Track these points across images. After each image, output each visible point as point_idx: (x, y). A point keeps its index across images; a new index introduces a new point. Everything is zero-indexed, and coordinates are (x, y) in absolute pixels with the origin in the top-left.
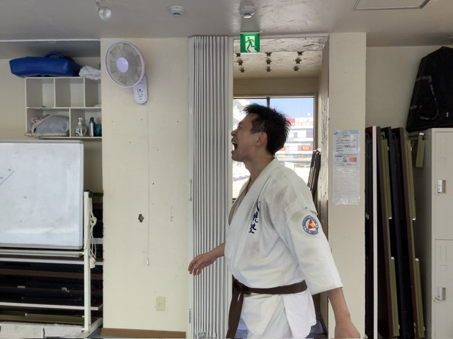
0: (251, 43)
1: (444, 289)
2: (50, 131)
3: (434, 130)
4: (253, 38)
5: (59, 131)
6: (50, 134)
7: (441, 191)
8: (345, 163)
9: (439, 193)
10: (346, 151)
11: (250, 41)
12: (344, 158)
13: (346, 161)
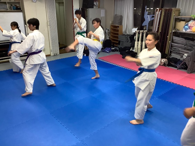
6: (2, 10)
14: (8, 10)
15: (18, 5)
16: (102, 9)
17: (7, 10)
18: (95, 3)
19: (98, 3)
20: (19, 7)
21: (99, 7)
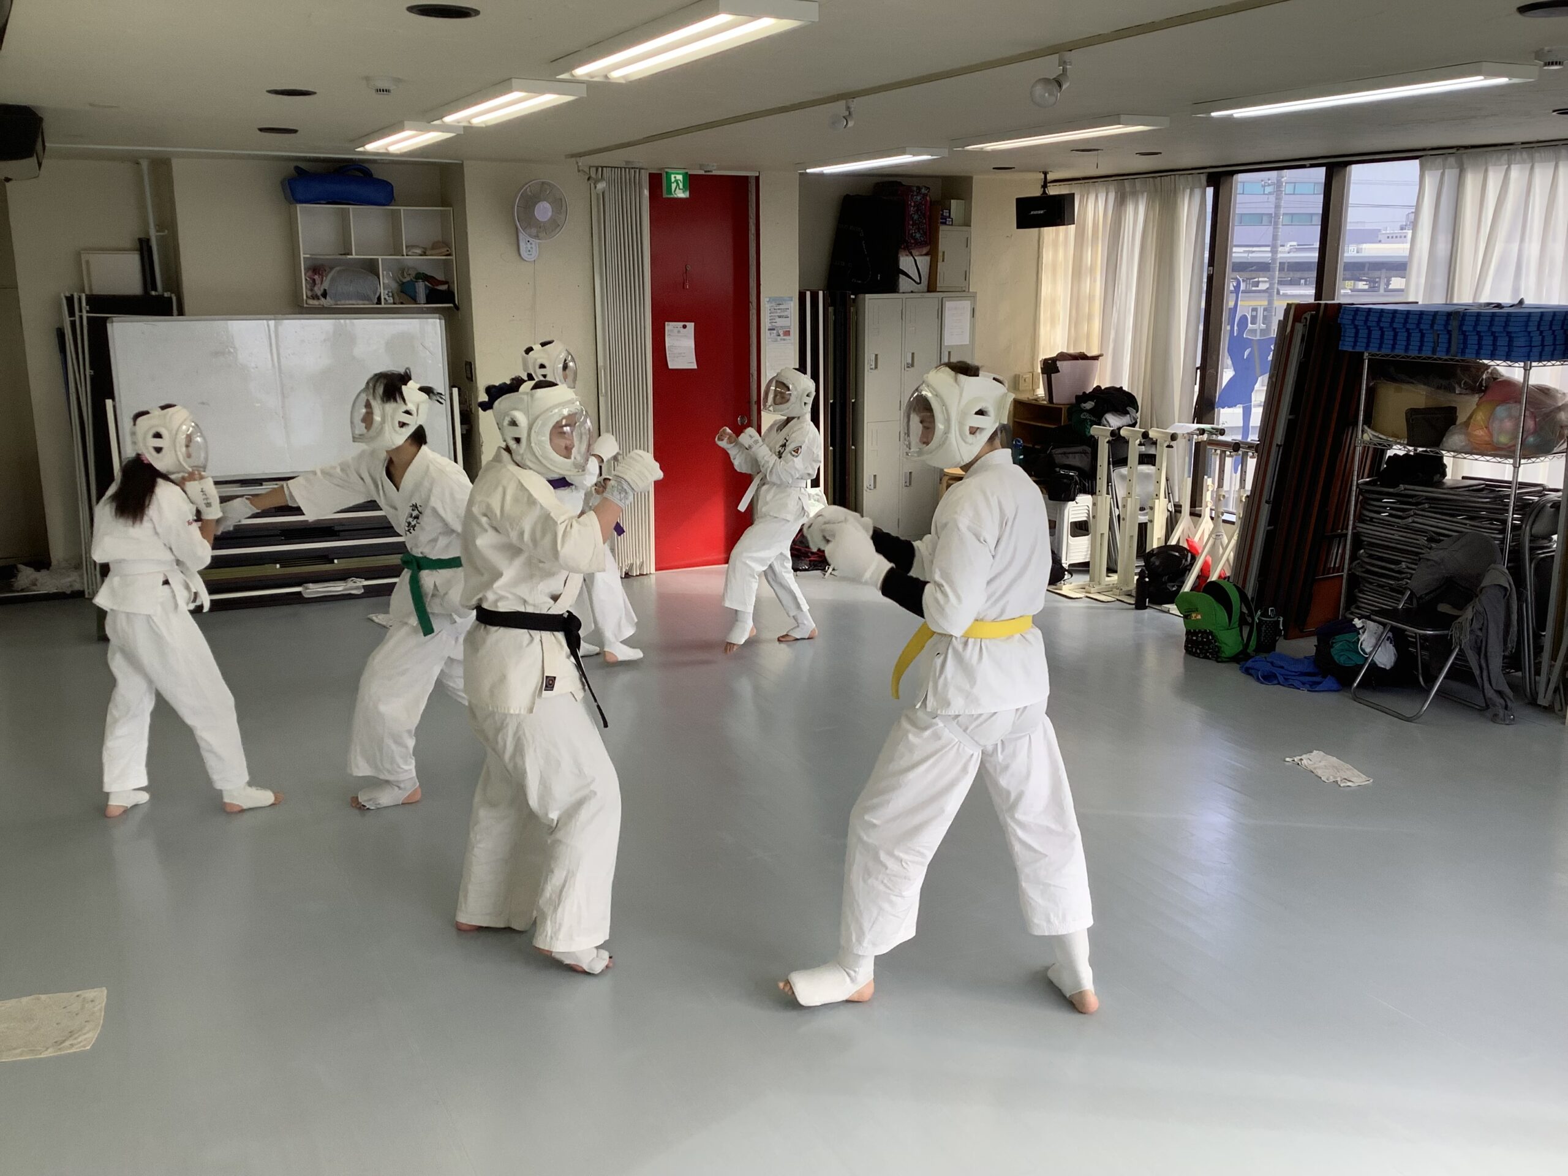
0: (678, 184)
1: (875, 476)
2: (348, 297)
3: (867, 296)
4: (680, 177)
5: (366, 298)
6: (351, 302)
7: (873, 367)
8: (779, 338)
9: (871, 369)
10: (780, 322)
11: (676, 181)
12: (778, 332)
13: (779, 335)
14: (383, 305)
15: (440, 277)
16: (951, 298)
17: (379, 302)
18: (906, 262)
19: (928, 258)
20: (444, 287)
21: (931, 288)
